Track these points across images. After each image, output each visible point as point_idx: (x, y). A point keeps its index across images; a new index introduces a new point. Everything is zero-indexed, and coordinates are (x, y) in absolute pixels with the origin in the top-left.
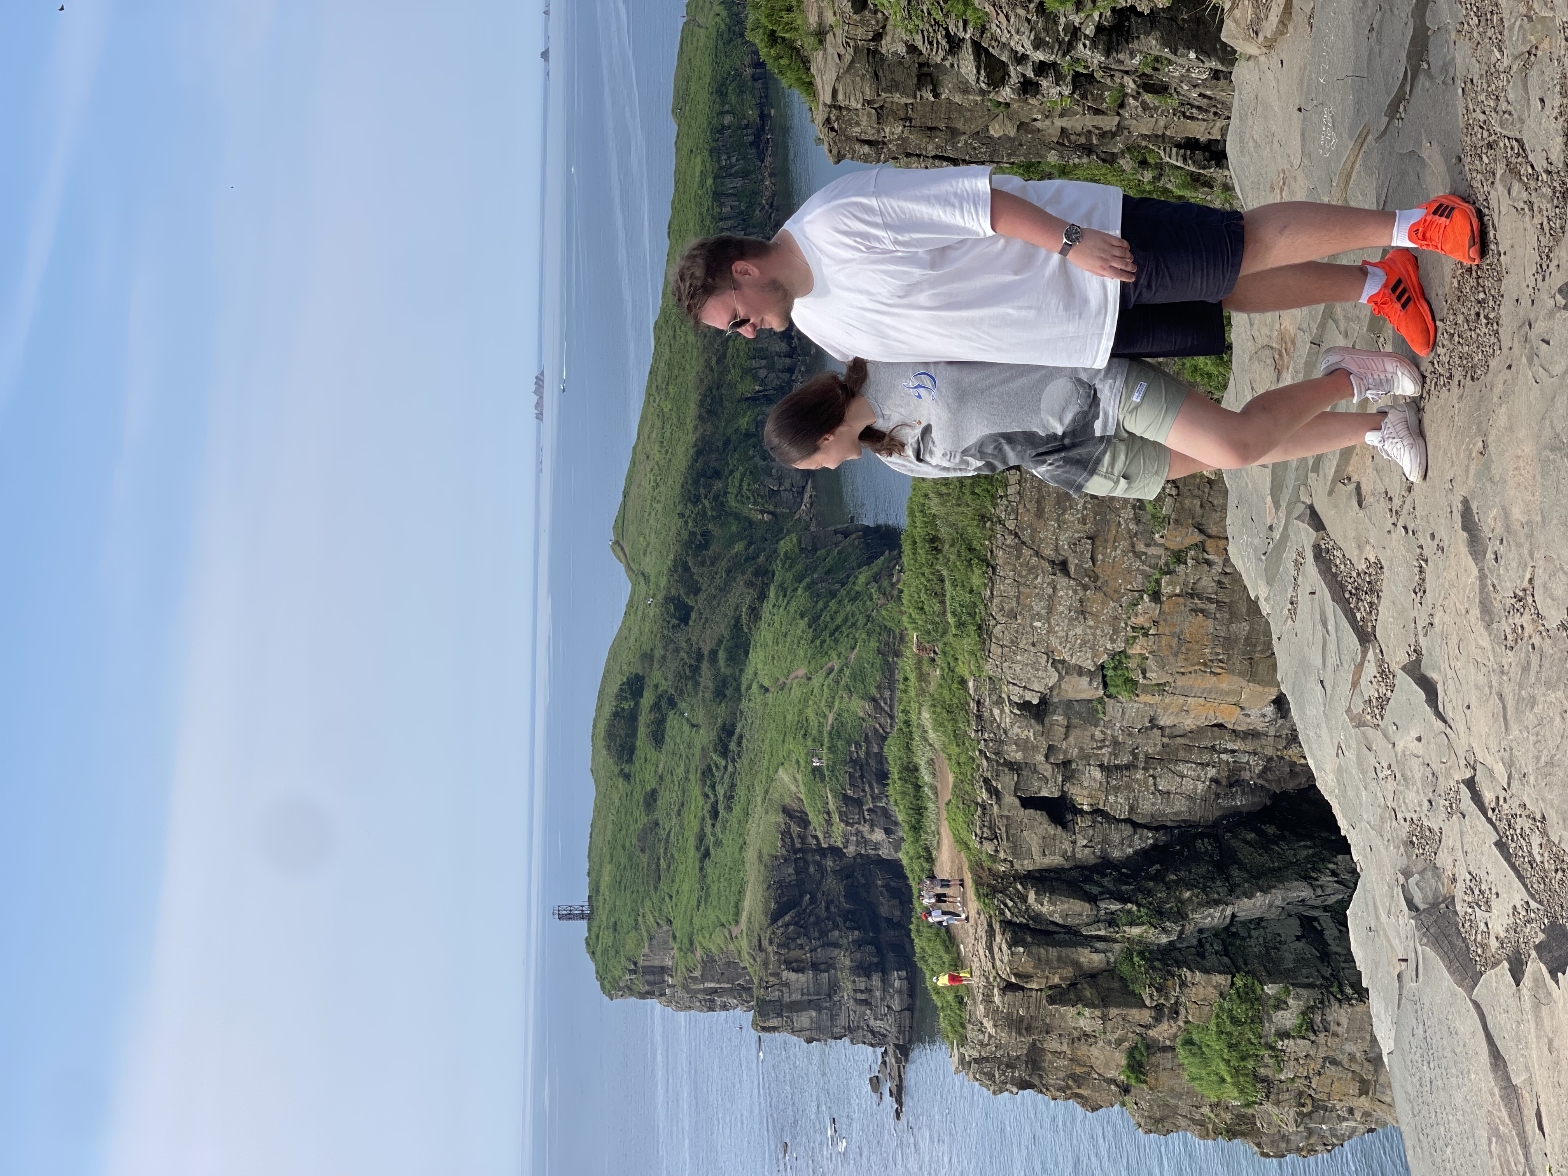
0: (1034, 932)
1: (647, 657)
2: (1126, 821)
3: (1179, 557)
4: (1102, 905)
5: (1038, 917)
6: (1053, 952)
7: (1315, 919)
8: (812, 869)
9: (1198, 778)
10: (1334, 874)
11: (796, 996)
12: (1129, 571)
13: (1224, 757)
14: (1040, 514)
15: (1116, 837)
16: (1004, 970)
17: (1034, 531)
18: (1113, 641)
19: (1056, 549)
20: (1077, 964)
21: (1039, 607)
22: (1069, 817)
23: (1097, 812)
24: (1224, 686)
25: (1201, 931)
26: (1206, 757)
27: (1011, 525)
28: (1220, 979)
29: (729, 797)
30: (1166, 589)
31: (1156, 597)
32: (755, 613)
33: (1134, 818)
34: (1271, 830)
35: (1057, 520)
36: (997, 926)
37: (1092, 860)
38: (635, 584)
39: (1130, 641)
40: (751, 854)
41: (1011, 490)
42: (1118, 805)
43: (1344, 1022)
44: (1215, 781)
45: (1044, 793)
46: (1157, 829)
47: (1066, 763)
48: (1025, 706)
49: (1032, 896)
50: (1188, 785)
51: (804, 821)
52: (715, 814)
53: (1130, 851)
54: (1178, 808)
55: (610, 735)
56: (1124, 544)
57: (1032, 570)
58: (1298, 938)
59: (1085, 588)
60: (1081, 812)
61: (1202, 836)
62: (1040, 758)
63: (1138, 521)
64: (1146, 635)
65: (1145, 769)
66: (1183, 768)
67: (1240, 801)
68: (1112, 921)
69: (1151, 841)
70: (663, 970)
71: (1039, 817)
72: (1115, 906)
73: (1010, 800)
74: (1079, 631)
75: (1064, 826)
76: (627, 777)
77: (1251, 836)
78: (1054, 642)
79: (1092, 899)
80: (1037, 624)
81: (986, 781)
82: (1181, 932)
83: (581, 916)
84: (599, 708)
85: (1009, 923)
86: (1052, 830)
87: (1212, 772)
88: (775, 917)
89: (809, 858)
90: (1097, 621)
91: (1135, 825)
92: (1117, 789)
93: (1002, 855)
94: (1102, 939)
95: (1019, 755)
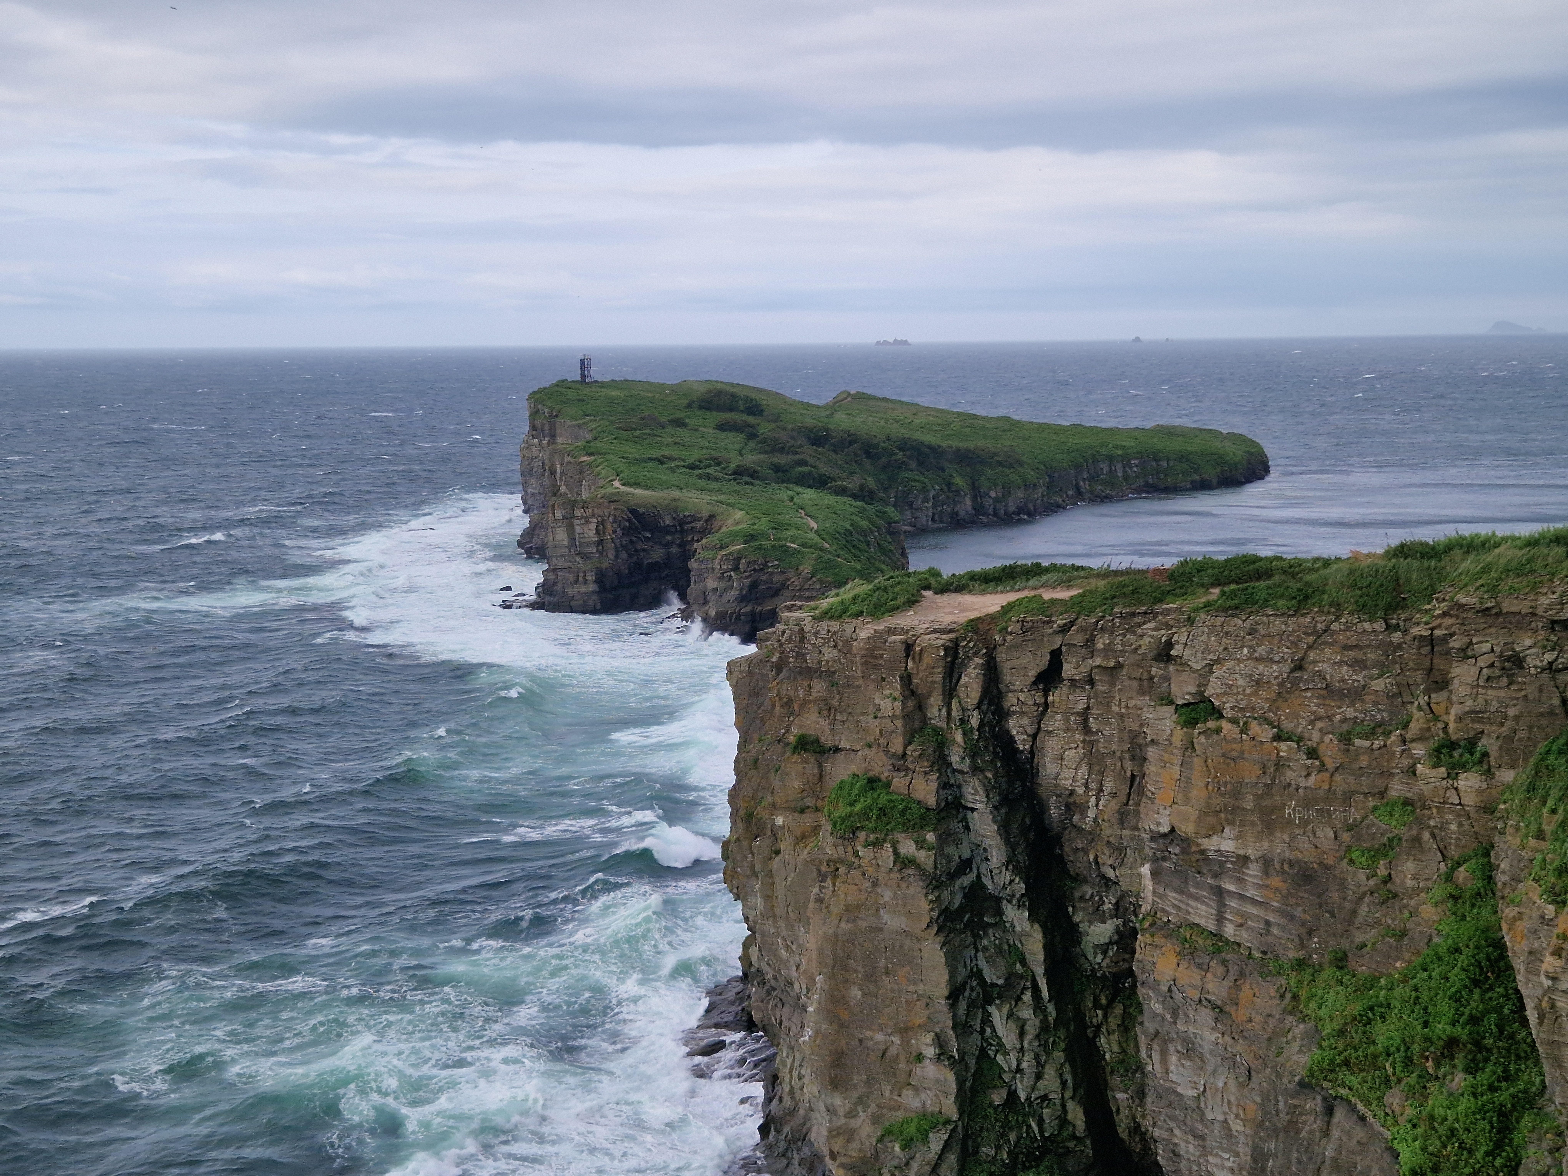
0: (953, 663)
1: (776, 418)
2: (1039, 729)
3: (1312, 753)
4: (976, 713)
5: (964, 665)
6: (939, 678)
7: (971, 870)
8: (669, 538)
9: (1074, 780)
10: (1012, 881)
11: (578, 529)
12: (1298, 716)
13: (1093, 799)
14: (1346, 648)
15: (1025, 721)
16: (924, 641)
17: (1331, 644)
18: (1232, 708)
19: (1315, 662)
20: (929, 695)
21: (1261, 651)
22: (1041, 686)
23: (1046, 705)
24: (1194, 793)
25: (959, 787)
26: (1093, 785)
27: (1335, 626)
28: (932, 801)
29: (709, 477)
30: (1283, 746)
31: (1276, 738)
32: (842, 491)
33: (1041, 737)
34: (1032, 835)
35: (1341, 661)
36: (952, 636)
37: (1006, 705)
38: (825, 407)
39: (1234, 721)
40: (675, 493)
41: (1366, 625)
42: (1054, 722)
43: (911, 891)
44: (1072, 793)
45: (1065, 667)
46: (1032, 752)
47: (1091, 682)
48: (1169, 645)
49: (979, 661)
50: (1067, 774)
51: (704, 532)
52: (692, 467)
53: (1014, 732)
54: (1048, 767)
55: (719, 393)
56: (1322, 711)
57: (1295, 644)
58: (960, 857)
59: (1281, 685)
60: (1046, 696)
61: (1023, 785)
62: (1098, 661)
63: (1344, 720)
64: (1242, 732)
65: (1084, 741)
66: (1084, 769)
67: (1054, 812)
68: (963, 721)
69: (1021, 748)
70: (553, 436)
71: (1044, 665)
72: (975, 723)
73: (1057, 641)
74: (1241, 682)
75: (1034, 683)
76: (689, 406)
77: (1028, 822)
78: (1229, 664)
79: (978, 707)
80: (1245, 651)
81: (1072, 623)
82: (961, 772)
83: (583, 376)
84: (732, 385)
85: (957, 645)
86: (1033, 673)
87: (1080, 791)
88: (634, 512)
89: (677, 536)
90: (1250, 695)
91: (1034, 736)
92: (1067, 721)
93: (1009, 638)
94: (949, 714)
95: (1100, 646)
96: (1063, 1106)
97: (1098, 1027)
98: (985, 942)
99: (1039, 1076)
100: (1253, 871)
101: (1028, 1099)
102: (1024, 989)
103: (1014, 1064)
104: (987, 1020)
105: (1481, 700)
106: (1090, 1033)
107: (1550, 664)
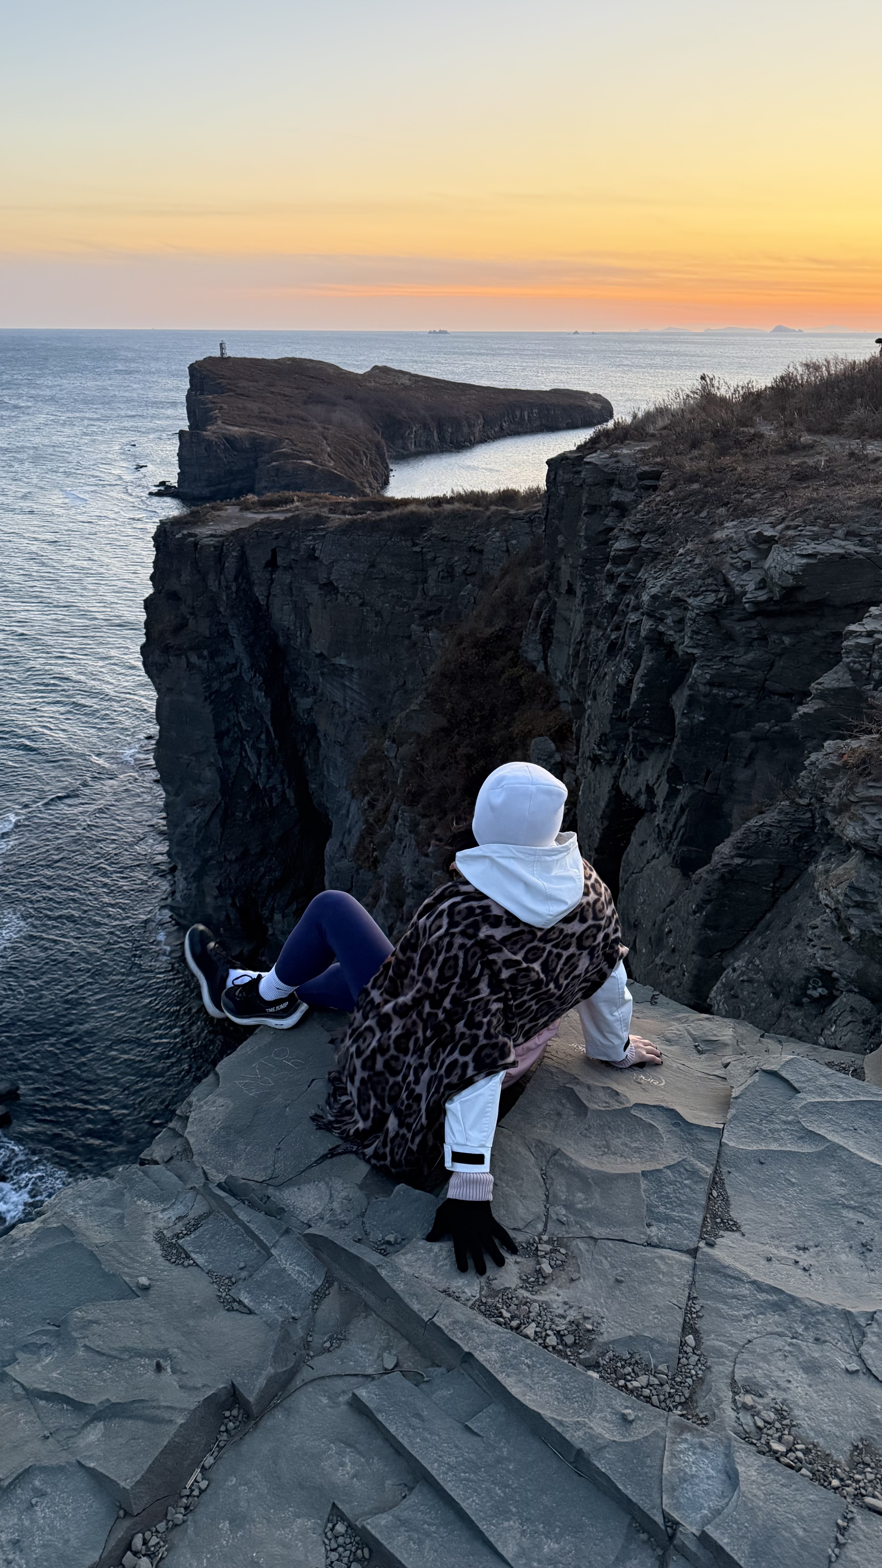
0: (220, 554)
2: (269, 593)
3: (378, 614)
4: (234, 584)
5: (226, 557)
6: (212, 563)
7: (236, 669)
8: (248, 455)
9: (289, 622)
10: (255, 676)
11: (195, 449)
12: (372, 593)
16: (203, 542)
18: (342, 587)
19: (380, 563)
20: (208, 573)
21: (355, 556)
22: (270, 569)
23: (272, 580)
24: (328, 633)
25: (227, 624)
26: (298, 625)
27: (389, 543)
28: (208, 633)
30: (365, 609)
31: (362, 605)
33: (271, 598)
35: (392, 563)
36: (221, 539)
37: (252, 579)
38: (362, 375)
39: (343, 594)
40: (254, 430)
41: (403, 543)
42: (276, 590)
43: (195, 682)
44: (289, 629)
45: (278, 559)
46: (267, 606)
47: (291, 568)
48: (314, 549)
49: (235, 554)
50: (285, 618)
51: (268, 451)
53: (257, 594)
54: (276, 614)
56: (383, 591)
58: (227, 663)
59: (364, 575)
60: (272, 575)
61: (266, 624)
62: (293, 557)
63: (393, 596)
64: (346, 601)
65: (291, 601)
66: (293, 617)
67: (281, 639)
68: (227, 587)
69: (262, 603)
70: (202, 390)
71: (269, 557)
72: (234, 589)
73: (274, 544)
74: (346, 573)
75: (265, 567)
77: (267, 643)
78: (341, 563)
79: (236, 579)
80: (348, 555)
81: (282, 534)
82: (225, 616)
85: (223, 544)
86: (263, 562)
87: (292, 627)
88: (228, 440)
89: (252, 454)
90: (350, 580)
91: (268, 597)
92: (283, 589)
93: (251, 541)
94: (220, 584)
95: (293, 548)
96: (284, 791)
97: (304, 752)
98: (242, 708)
99: (269, 777)
100: (355, 675)
101: (264, 787)
102: (262, 732)
103: (256, 771)
104: (243, 748)
105: (440, 590)
106: (300, 754)
107: (464, 571)
